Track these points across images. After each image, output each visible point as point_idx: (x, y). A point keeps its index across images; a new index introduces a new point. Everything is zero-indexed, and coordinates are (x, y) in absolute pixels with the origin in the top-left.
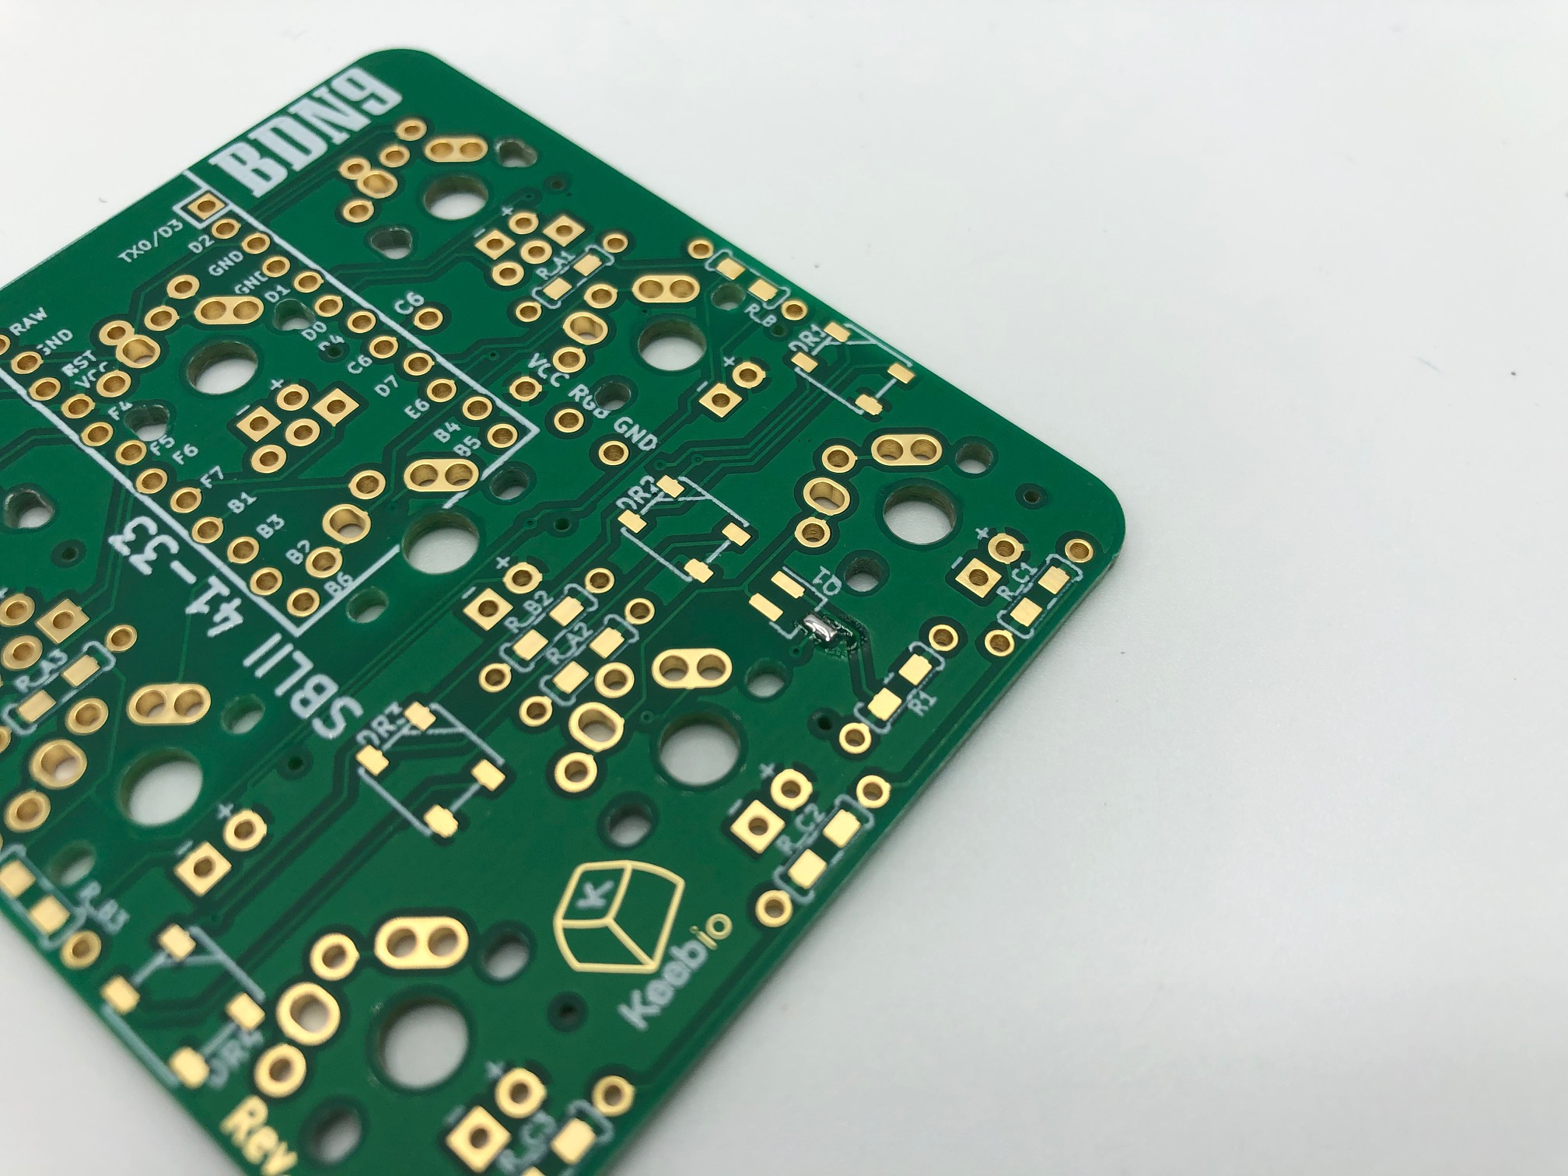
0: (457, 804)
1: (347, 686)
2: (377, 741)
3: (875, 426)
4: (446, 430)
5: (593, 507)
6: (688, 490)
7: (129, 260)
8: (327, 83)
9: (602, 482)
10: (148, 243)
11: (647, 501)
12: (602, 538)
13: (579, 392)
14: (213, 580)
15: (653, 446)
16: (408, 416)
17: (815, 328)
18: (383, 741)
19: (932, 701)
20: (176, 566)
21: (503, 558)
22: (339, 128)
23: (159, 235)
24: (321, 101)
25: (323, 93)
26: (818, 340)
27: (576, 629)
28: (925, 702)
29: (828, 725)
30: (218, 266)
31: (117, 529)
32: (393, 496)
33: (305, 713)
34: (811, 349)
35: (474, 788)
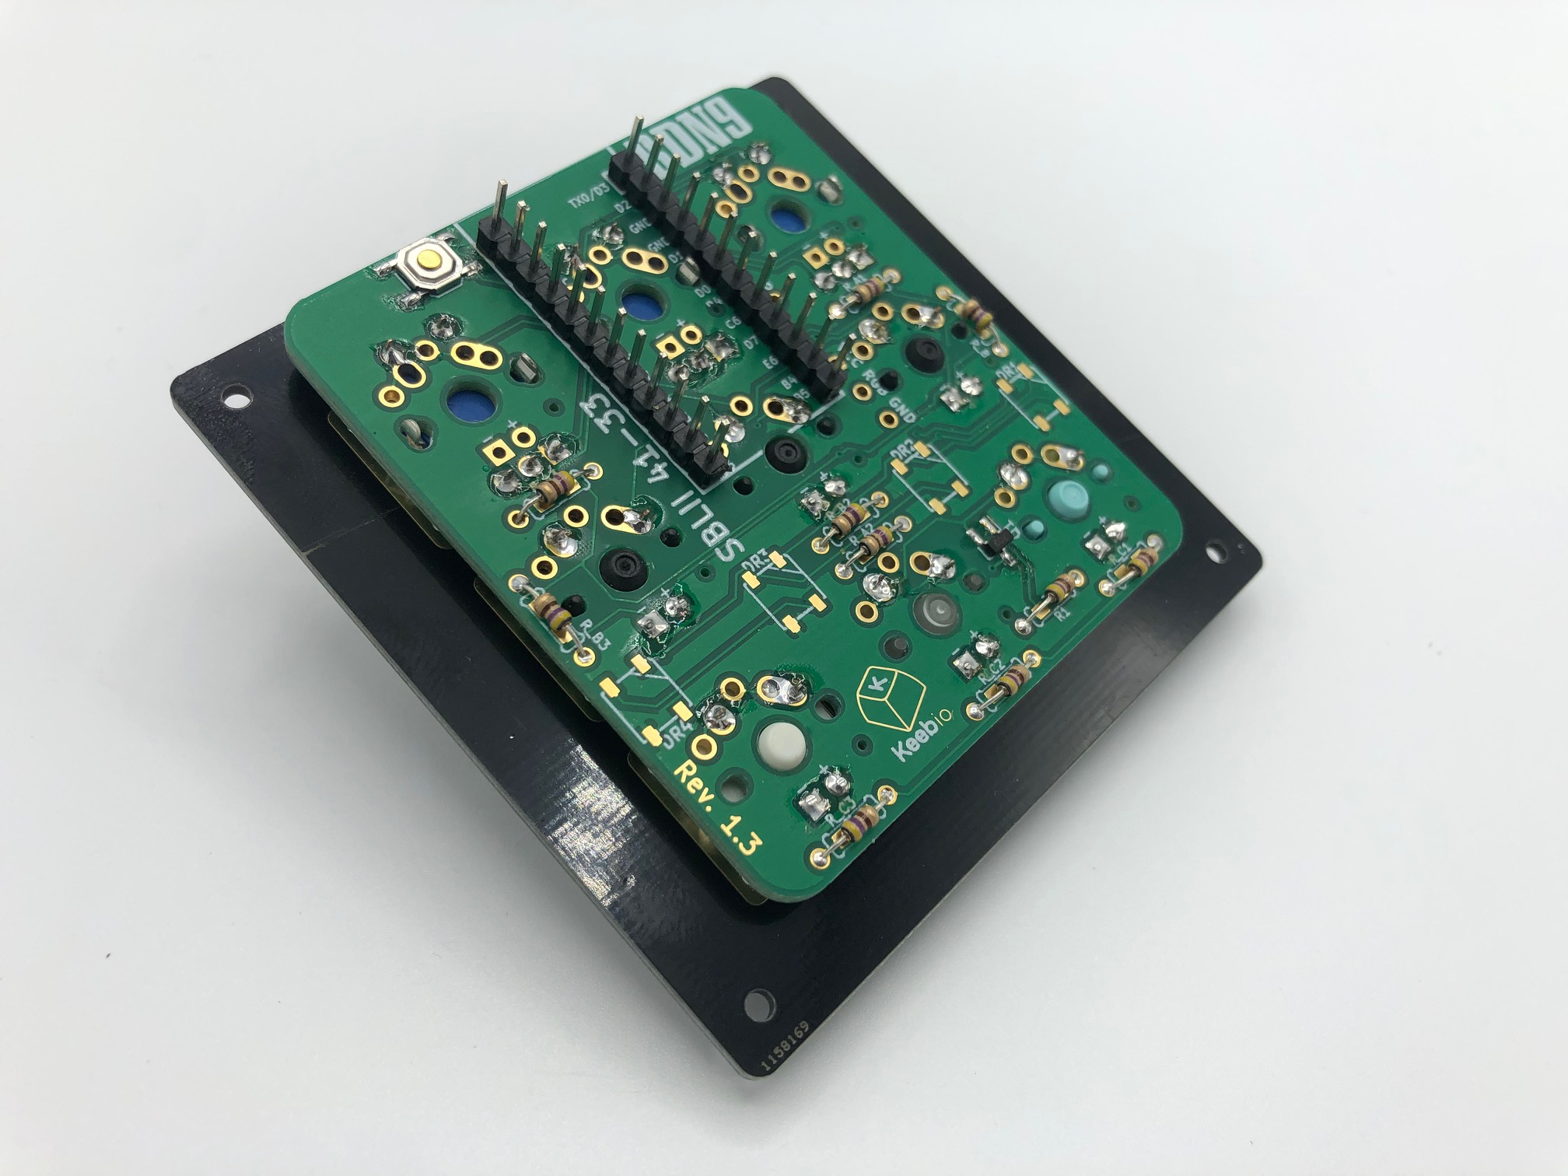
0: (800, 617)
1: (734, 532)
2: (754, 570)
3: (1044, 438)
4: (789, 381)
5: (876, 453)
6: (933, 454)
7: (576, 207)
8: (701, 103)
9: (882, 437)
10: (587, 197)
11: (909, 455)
12: (881, 474)
13: (869, 374)
14: (648, 447)
15: (913, 421)
16: (765, 366)
17: (1012, 364)
18: (758, 570)
19: (1068, 614)
20: (624, 431)
21: (824, 473)
22: (712, 142)
23: (594, 193)
24: (696, 116)
25: (698, 110)
26: (1013, 373)
27: (866, 526)
28: (1064, 614)
29: (1009, 615)
30: (635, 226)
31: (584, 398)
32: (758, 417)
33: (710, 543)
34: (1009, 378)
35: (810, 609)
